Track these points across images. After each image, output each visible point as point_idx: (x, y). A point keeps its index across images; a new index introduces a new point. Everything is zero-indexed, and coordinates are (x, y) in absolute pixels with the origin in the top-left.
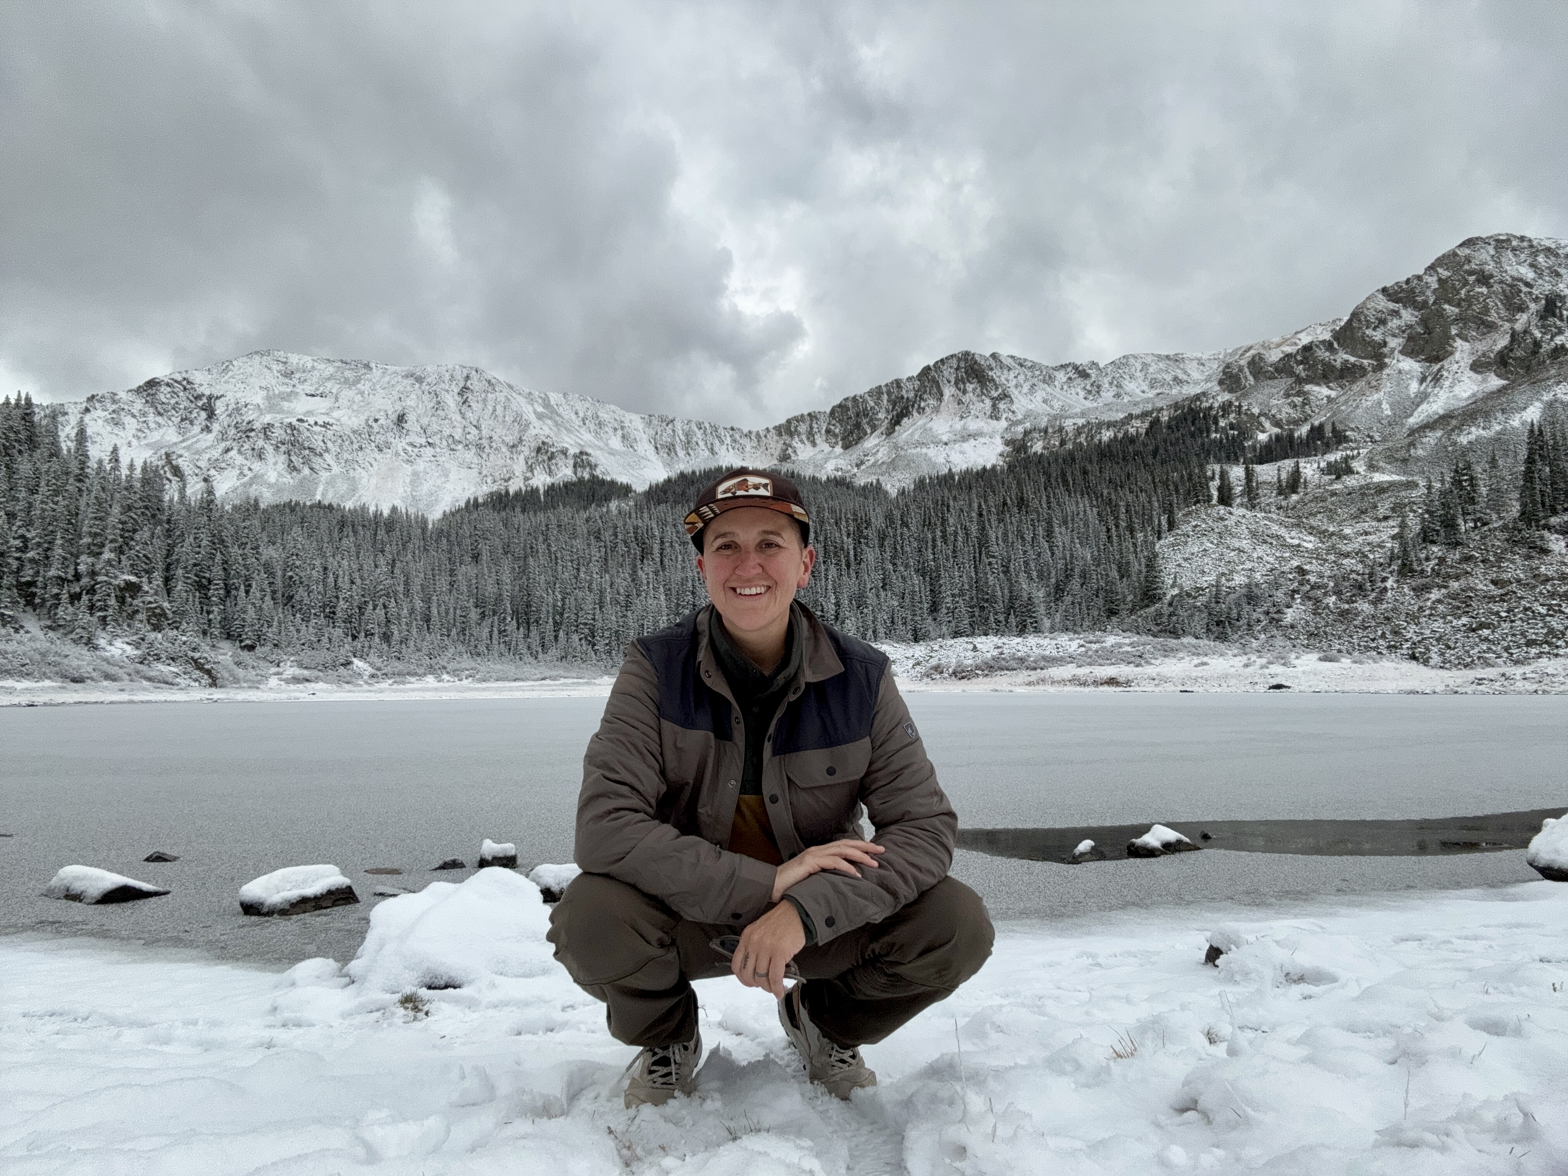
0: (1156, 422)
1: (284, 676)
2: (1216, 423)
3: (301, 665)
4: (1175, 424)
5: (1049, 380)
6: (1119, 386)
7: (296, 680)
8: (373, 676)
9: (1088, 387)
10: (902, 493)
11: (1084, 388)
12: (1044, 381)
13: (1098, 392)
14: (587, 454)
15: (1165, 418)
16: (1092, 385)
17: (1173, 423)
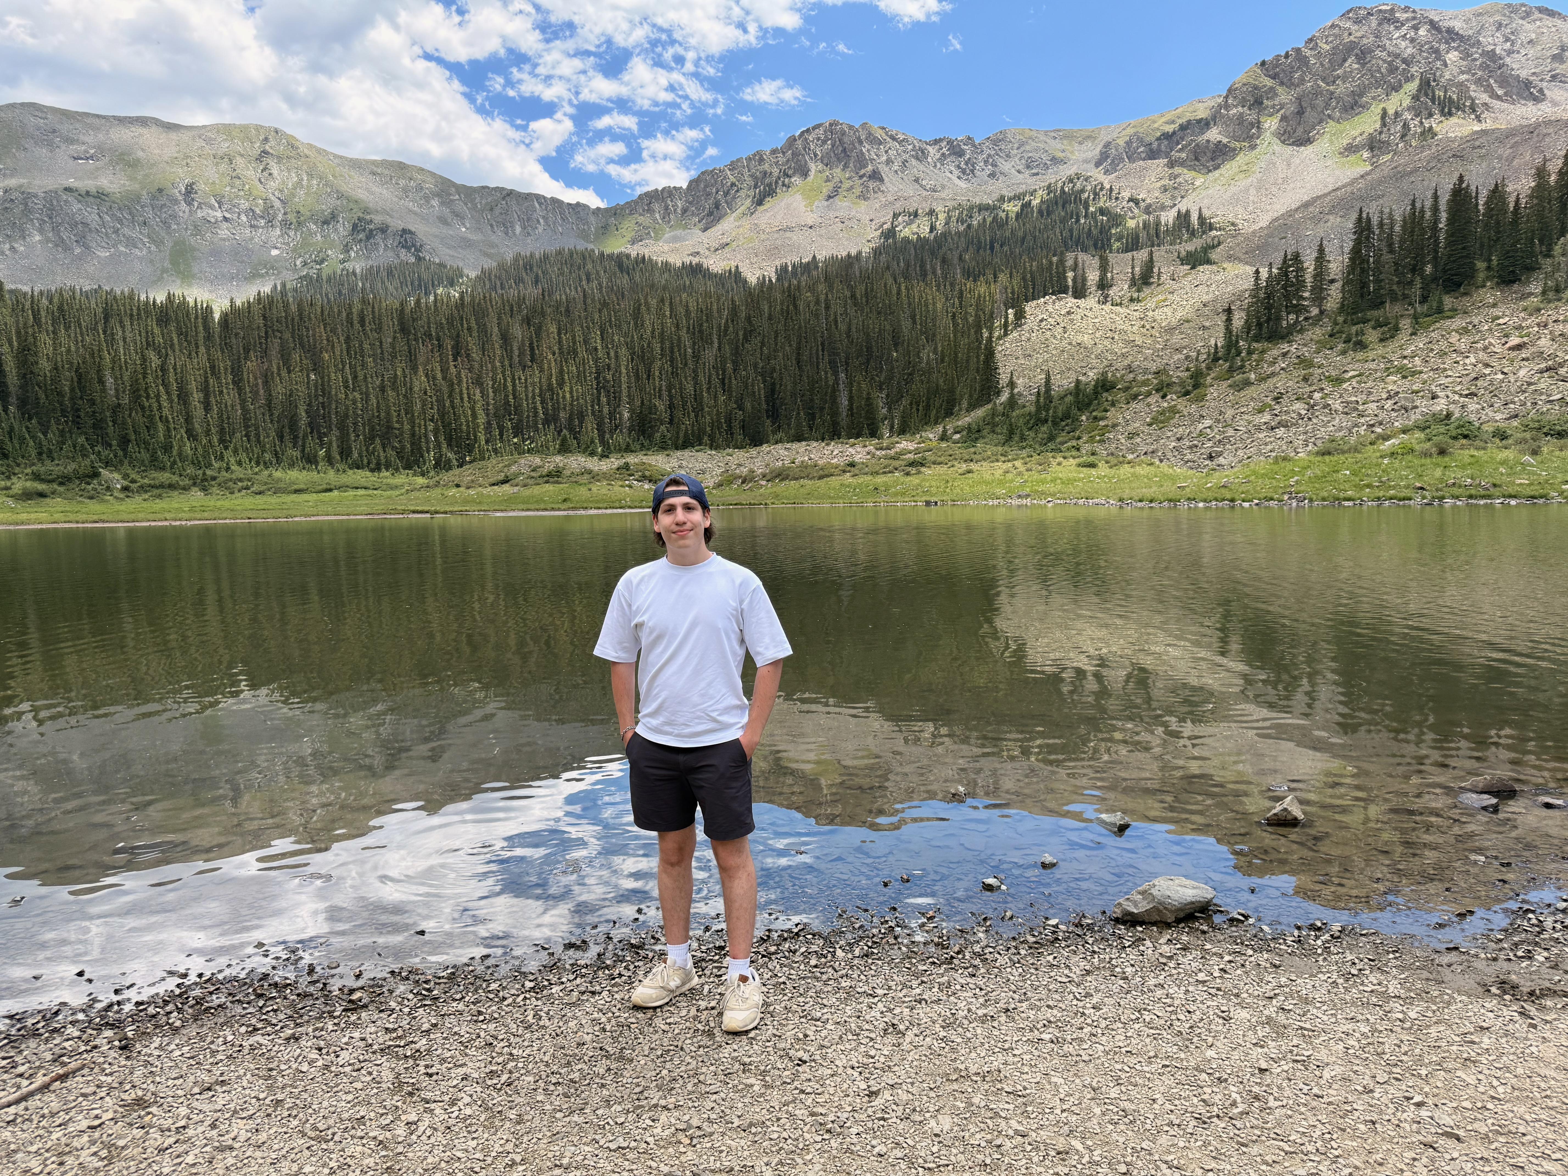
0: (1027, 206)
1: (11, 492)
2: (1087, 208)
3: (37, 477)
4: (1047, 209)
5: (921, 155)
6: (994, 165)
7: (27, 496)
8: (125, 489)
9: (963, 165)
10: (762, 282)
11: (959, 167)
12: (917, 159)
13: (972, 171)
14: (410, 232)
15: (1036, 202)
16: (966, 164)
17: (1044, 207)
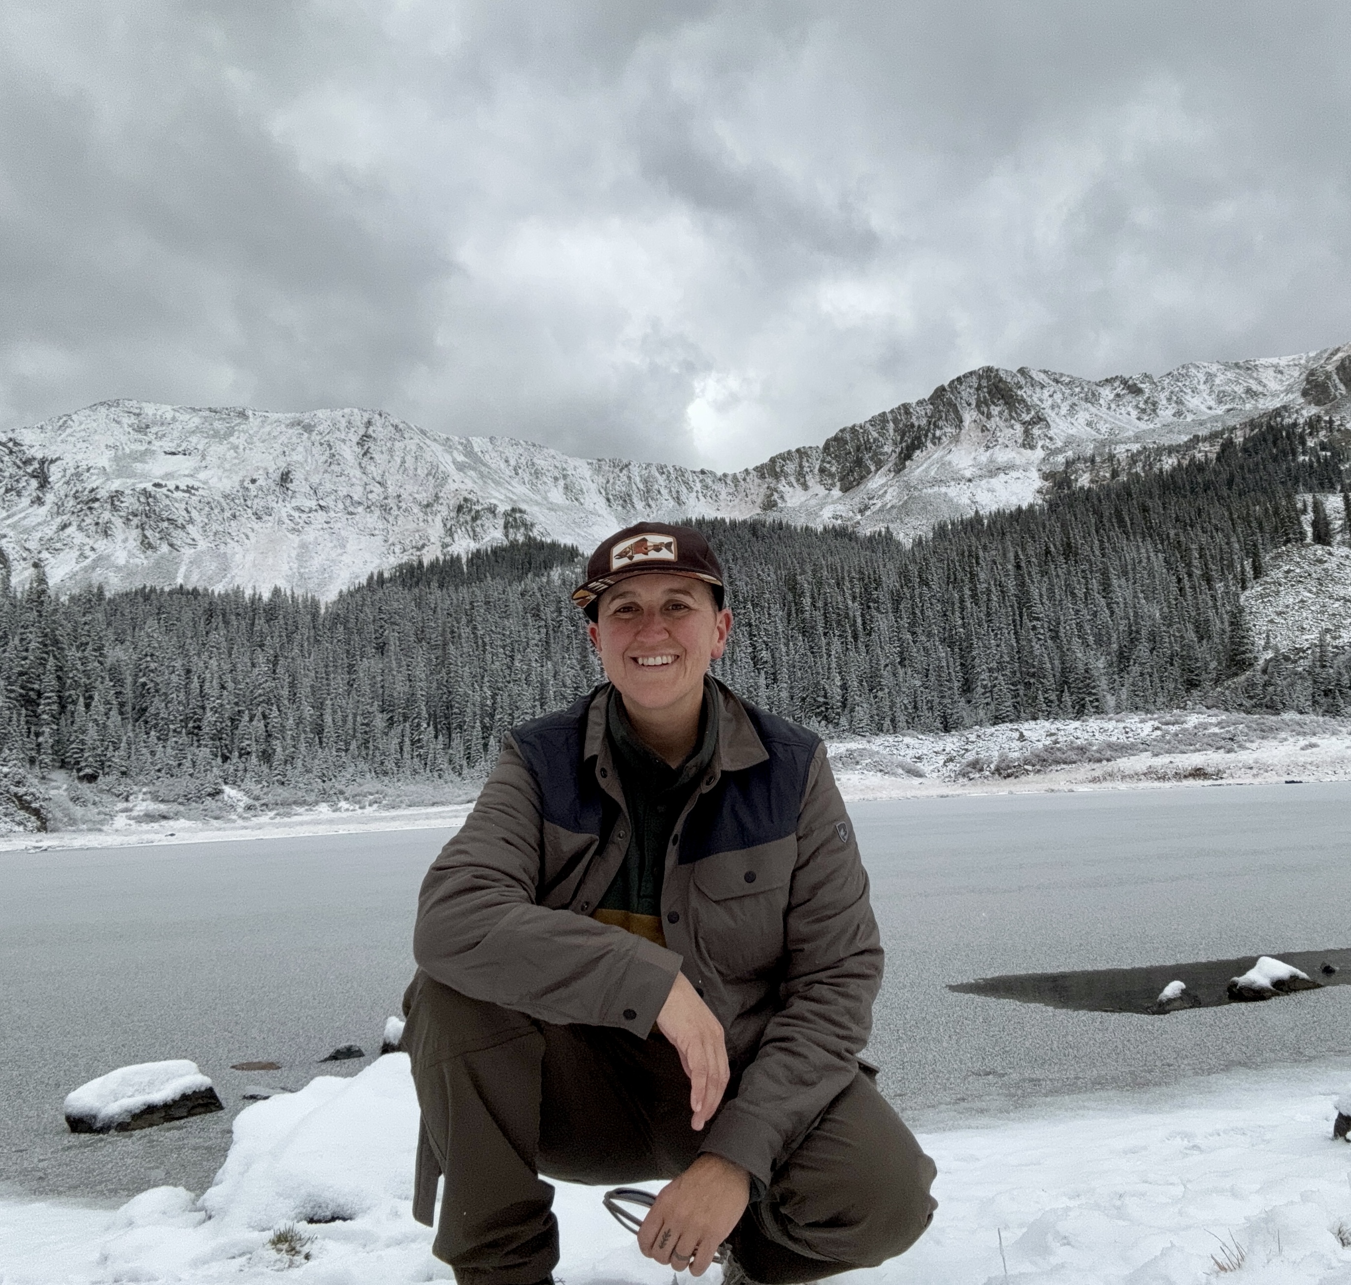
0: (1228, 445)
1: (135, 813)
2: (1303, 443)
3: (156, 798)
4: (1252, 447)
5: (1092, 398)
6: (1179, 402)
7: (150, 817)
8: (249, 808)
9: (1142, 405)
10: (919, 543)
11: (1137, 407)
12: (1087, 400)
13: (1154, 411)
14: (521, 511)
15: (1239, 440)
16: (1146, 402)
17: (1250, 444)
